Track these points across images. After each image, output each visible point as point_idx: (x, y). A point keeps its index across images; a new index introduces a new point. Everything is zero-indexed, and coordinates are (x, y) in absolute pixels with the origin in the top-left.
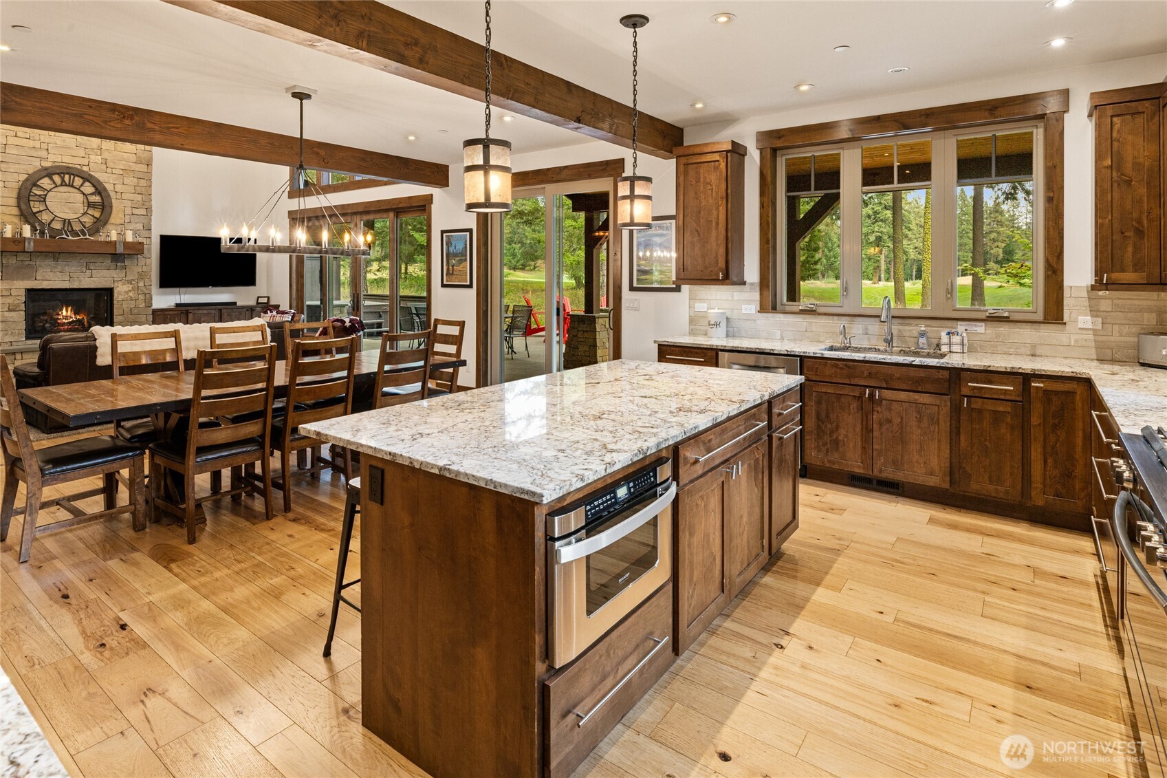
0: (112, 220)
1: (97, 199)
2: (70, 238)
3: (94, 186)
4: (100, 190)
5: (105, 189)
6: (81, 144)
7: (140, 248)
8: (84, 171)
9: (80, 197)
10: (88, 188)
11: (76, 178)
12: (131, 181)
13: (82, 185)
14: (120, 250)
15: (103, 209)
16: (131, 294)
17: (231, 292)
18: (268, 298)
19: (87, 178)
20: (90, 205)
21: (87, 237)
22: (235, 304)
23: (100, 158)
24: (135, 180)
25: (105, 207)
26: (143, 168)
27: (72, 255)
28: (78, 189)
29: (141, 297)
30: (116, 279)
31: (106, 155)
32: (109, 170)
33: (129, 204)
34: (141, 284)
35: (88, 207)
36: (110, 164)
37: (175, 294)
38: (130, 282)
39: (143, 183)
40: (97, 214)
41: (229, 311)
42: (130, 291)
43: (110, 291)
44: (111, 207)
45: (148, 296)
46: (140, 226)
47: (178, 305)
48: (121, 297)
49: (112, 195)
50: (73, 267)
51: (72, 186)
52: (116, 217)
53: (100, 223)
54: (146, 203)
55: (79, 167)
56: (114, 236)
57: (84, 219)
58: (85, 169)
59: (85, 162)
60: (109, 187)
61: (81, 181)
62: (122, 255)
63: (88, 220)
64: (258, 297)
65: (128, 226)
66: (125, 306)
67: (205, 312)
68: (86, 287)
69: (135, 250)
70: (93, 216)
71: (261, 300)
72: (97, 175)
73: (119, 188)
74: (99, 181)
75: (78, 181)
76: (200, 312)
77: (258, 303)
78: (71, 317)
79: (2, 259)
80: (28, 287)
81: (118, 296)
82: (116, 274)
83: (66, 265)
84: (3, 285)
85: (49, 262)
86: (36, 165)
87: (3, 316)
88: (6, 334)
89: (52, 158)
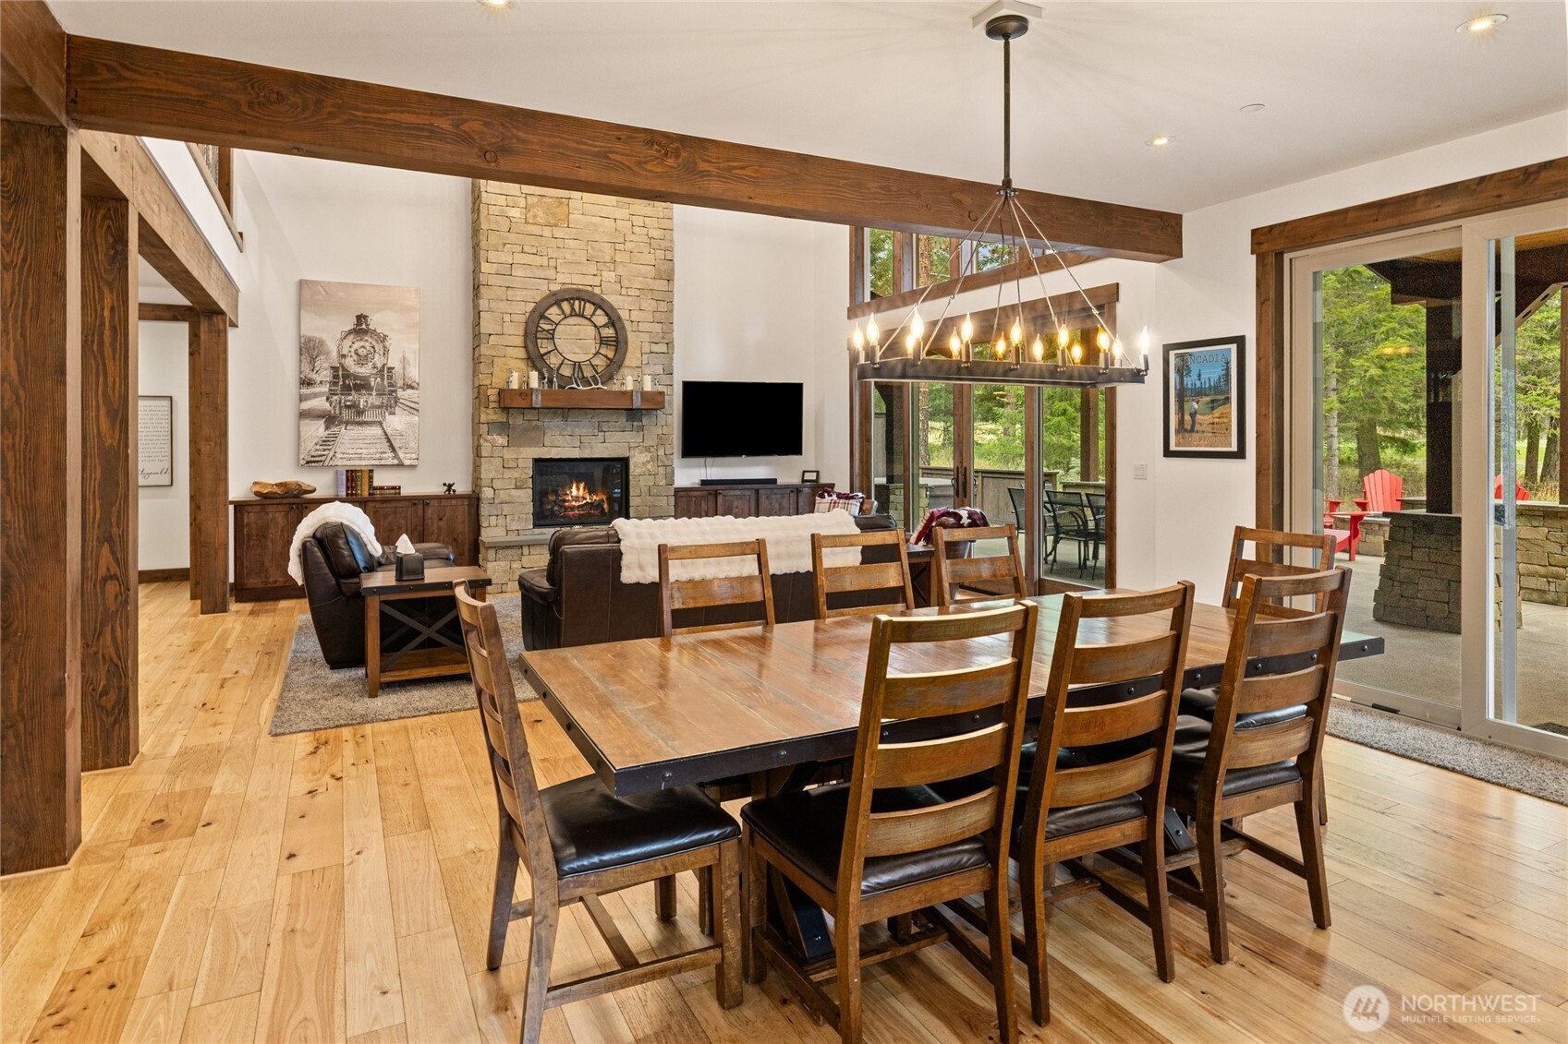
0: (627, 362)
1: (609, 332)
2: (581, 388)
3: (607, 315)
4: (614, 321)
5: (619, 318)
6: (592, 257)
7: (660, 399)
8: (595, 294)
9: (591, 331)
10: (601, 319)
11: (587, 304)
12: (649, 304)
13: (593, 314)
14: (637, 403)
15: (617, 347)
16: (649, 466)
17: (767, 464)
18: (818, 472)
19: (600, 304)
20: (603, 341)
21: (600, 386)
22: (774, 481)
23: (613, 274)
24: (654, 302)
25: (618, 343)
26: (661, 285)
27: (583, 411)
28: (589, 319)
29: (661, 470)
30: (632, 445)
31: (620, 270)
32: (624, 292)
33: (646, 337)
34: (661, 452)
35: (601, 344)
36: (625, 283)
37: (699, 466)
38: (648, 449)
39: (663, 307)
40: (611, 355)
41: (769, 491)
42: (648, 462)
43: (625, 462)
44: (626, 343)
45: (669, 469)
46: (659, 369)
47: (704, 482)
48: (638, 471)
49: (627, 325)
50: (584, 427)
51: (583, 316)
52: (632, 358)
53: (615, 365)
54: (667, 336)
55: (590, 289)
56: (629, 386)
57: (596, 361)
58: (597, 291)
59: (596, 281)
60: (624, 315)
61: (593, 307)
62: (637, 411)
63: (600, 362)
64: (804, 472)
65: (646, 370)
66: (642, 483)
67: (738, 493)
68: (598, 456)
69: (654, 403)
70: (606, 357)
71: (808, 476)
72: (613, 300)
73: (636, 315)
74: (612, 307)
75: (589, 309)
76: (732, 493)
77: (803, 481)
78: (584, 498)
79: (508, 419)
80: (536, 457)
81: (634, 470)
82: (632, 438)
83: (577, 426)
84: (509, 454)
85: (558, 422)
86: (544, 289)
87: (510, 495)
88: (513, 520)
89: (561, 278)
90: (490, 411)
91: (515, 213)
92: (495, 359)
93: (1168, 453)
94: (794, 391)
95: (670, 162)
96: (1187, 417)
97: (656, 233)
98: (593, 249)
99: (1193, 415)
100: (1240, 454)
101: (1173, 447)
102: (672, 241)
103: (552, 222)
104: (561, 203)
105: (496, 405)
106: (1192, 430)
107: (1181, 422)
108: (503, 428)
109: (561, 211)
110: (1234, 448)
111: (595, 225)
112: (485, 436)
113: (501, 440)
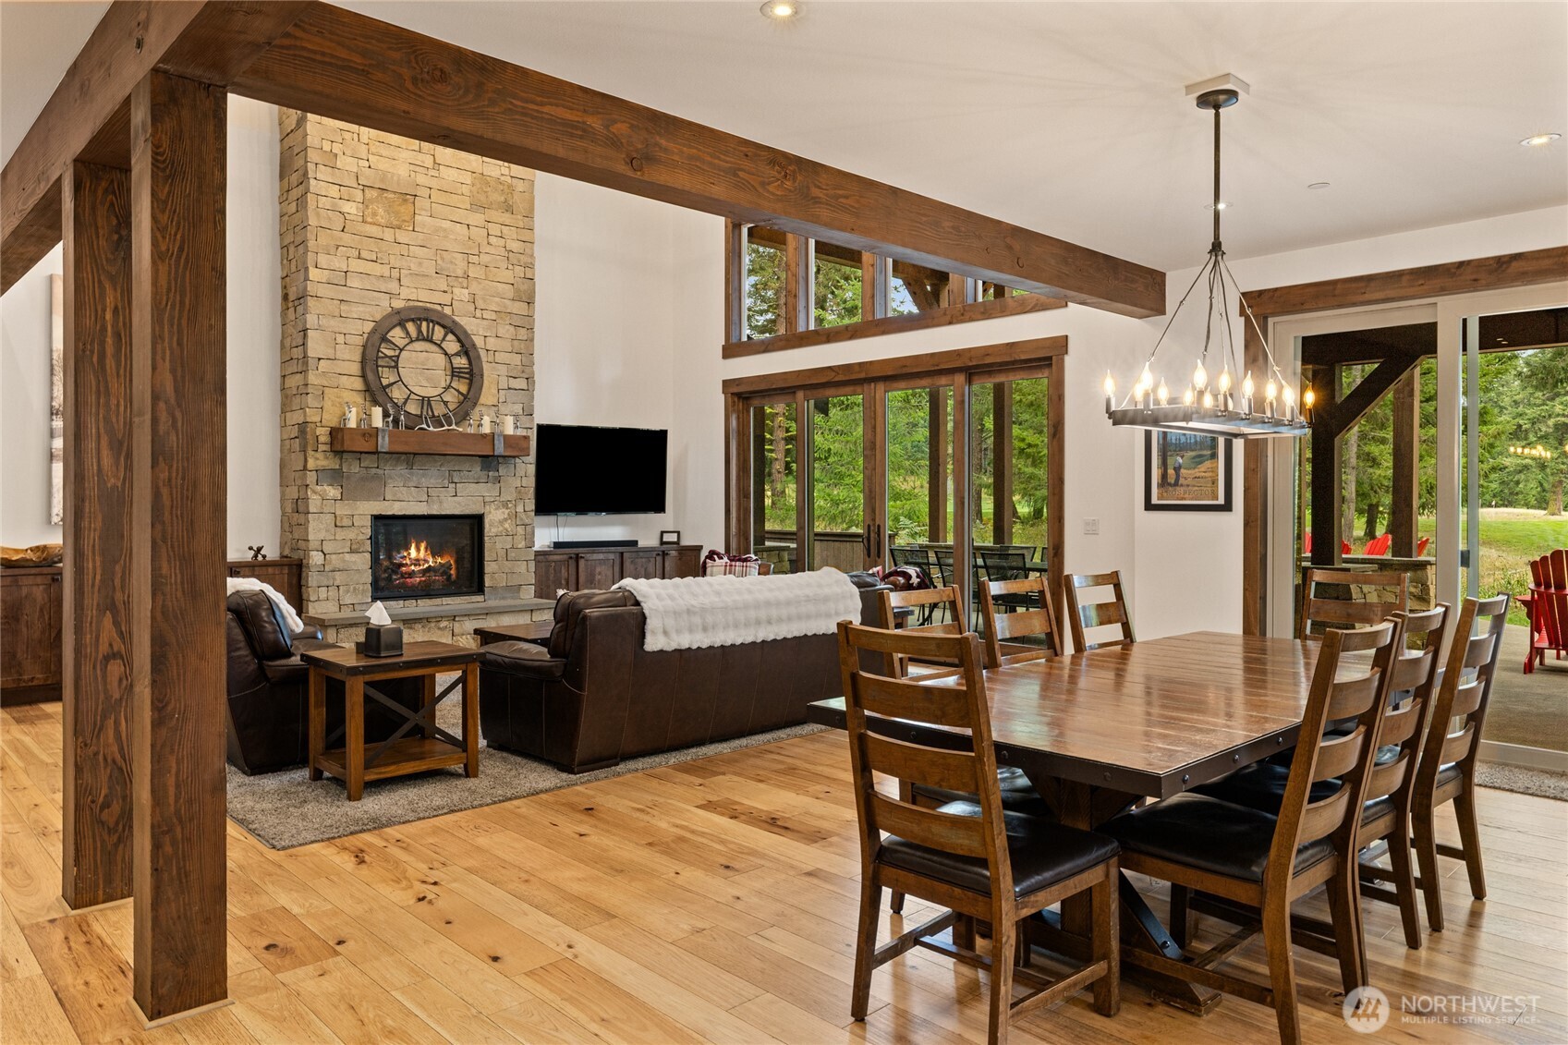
0: (483, 400)
1: (461, 362)
2: (431, 429)
3: (459, 340)
4: (467, 349)
5: (474, 345)
6: (442, 269)
7: (525, 446)
8: (446, 315)
9: (440, 360)
10: (452, 346)
11: (437, 327)
12: (505, 330)
13: (444, 339)
14: (500, 449)
15: (471, 381)
16: (507, 525)
17: (623, 524)
18: (678, 533)
19: (452, 328)
20: (455, 373)
21: (454, 427)
22: (634, 543)
23: (466, 291)
24: (512, 329)
25: (472, 375)
26: (519, 308)
27: (431, 458)
28: (439, 346)
29: (520, 530)
30: (487, 499)
31: (474, 287)
32: (478, 314)
33: (503, 370)
34: (520, 509)
35: (453, 376)
36: (480, 304)
37: (549, 526)
38: (505, 505)
39: (523, 334)
40: (464, 389)
41: (634, 555)
42: (506, 520)
43: (477, 521)
44: (482, 376)
45: (528, 528)
46: (518, 409)
47: (558, 545)
48: (494, 530)
49: (482, 353)
50: (431, 476)
51: (431, 341)
52: (487, 396)
53: (469, 402)
54: (527, 369)
55: (439, 308)
56: (486, 429)
57: (447, 397)
58: (447, 311)
59: (446, 299)
60: (479, 341)
61: (442, 331)
62: (490, 459)
63: (451, 397)
64: (662, 533)
65: (503, 409)
66: (499, 546)
67: (601, 556)
68: (448, 512)
69: (514, 449)
70: (458, 391)
71: (667, 538)
72: (466, 323)
73: (492, 343)
74: (465, 332)
75: (438, 333)
76: (595, 556)
77: (662, 543)
78: (426, 561)
79: (341, 465)
80: (375, 513)
81: (490, 529)
82: (488, 491)
83: (423, 476)
84: (343, 509)
85: (401, 470)
86: (383, 306)
87: (344, 561)
88: (348, 591)
89: (405, 293)
90: (319, 455)
91: (350, 208)
92: (327, 390)
93: (1149, 506)
94: (657, 441)
95: (788, 184)
96: (1171, 472)
97: (515, 246)
98: (442, 259)
99: (1177, 469)
100: (1227, 507)
101: (1155, 501)
102: (532, 256)
103: (395, 223)
104: (405, 200)
105: (327, 448)
106: (1176, 484)
107: (1164, 476)
108: (336, 477)
109: (405, 210)
110: (1221, 501)
111: (445, 230)
112: (313, 486)
113: (333, 492)
